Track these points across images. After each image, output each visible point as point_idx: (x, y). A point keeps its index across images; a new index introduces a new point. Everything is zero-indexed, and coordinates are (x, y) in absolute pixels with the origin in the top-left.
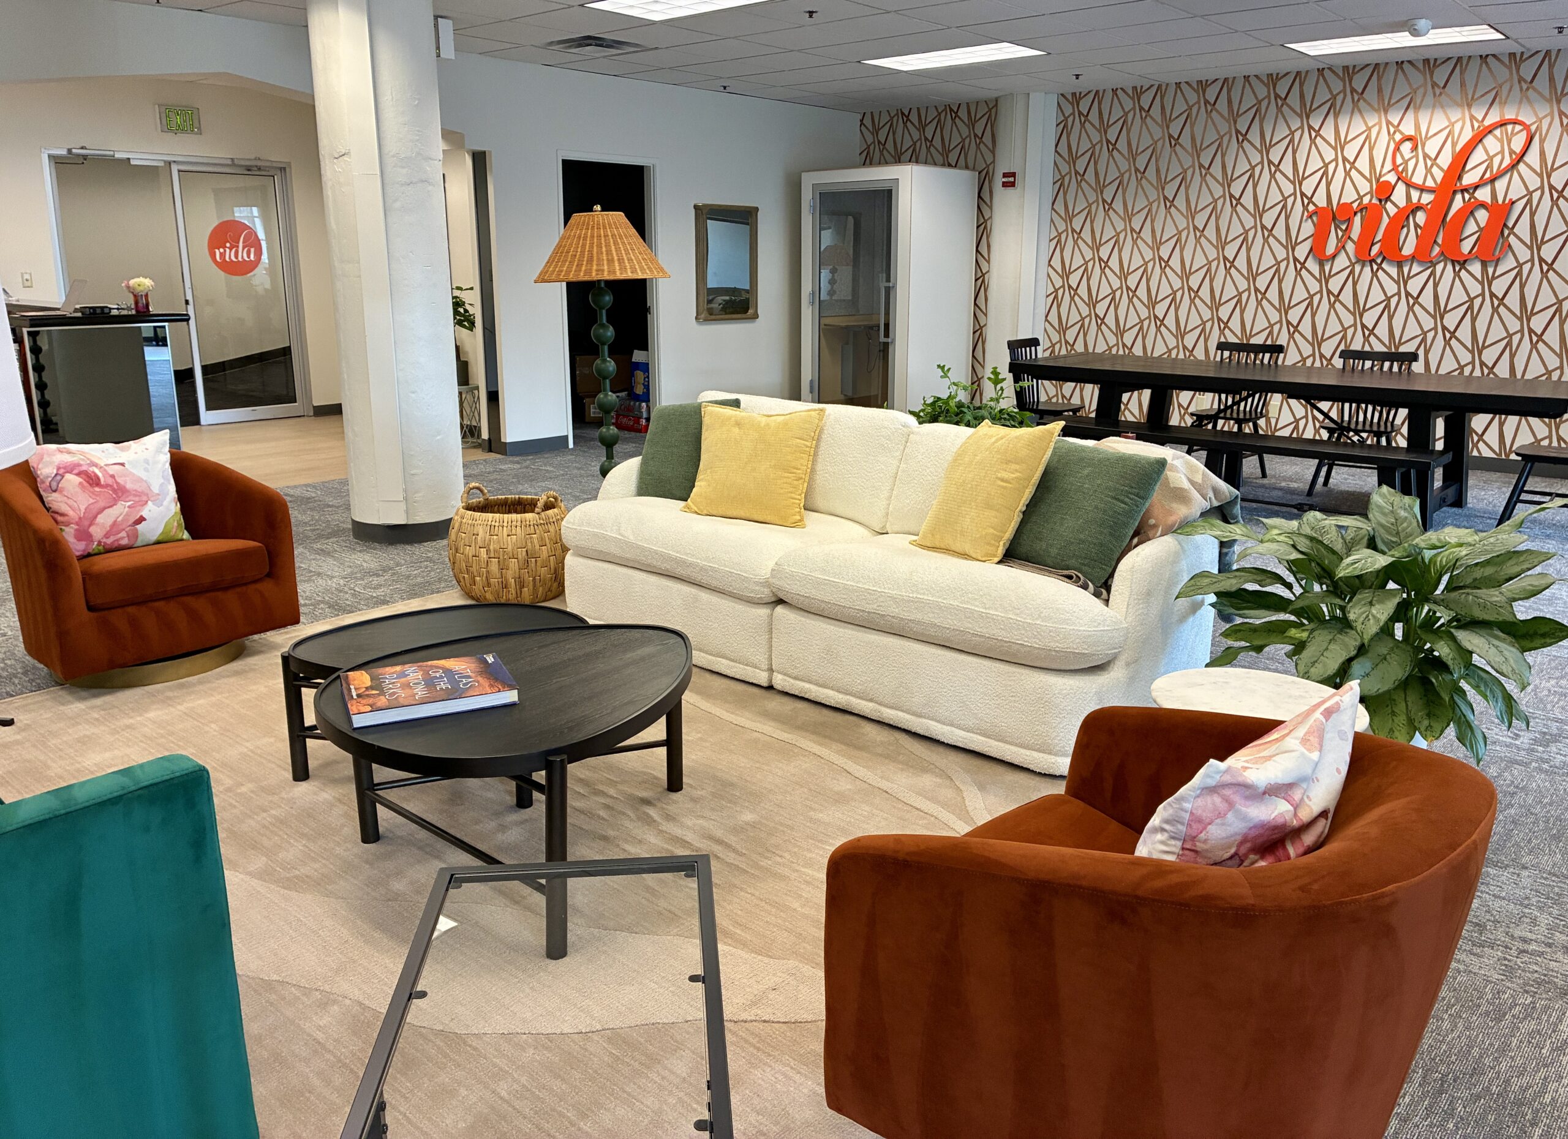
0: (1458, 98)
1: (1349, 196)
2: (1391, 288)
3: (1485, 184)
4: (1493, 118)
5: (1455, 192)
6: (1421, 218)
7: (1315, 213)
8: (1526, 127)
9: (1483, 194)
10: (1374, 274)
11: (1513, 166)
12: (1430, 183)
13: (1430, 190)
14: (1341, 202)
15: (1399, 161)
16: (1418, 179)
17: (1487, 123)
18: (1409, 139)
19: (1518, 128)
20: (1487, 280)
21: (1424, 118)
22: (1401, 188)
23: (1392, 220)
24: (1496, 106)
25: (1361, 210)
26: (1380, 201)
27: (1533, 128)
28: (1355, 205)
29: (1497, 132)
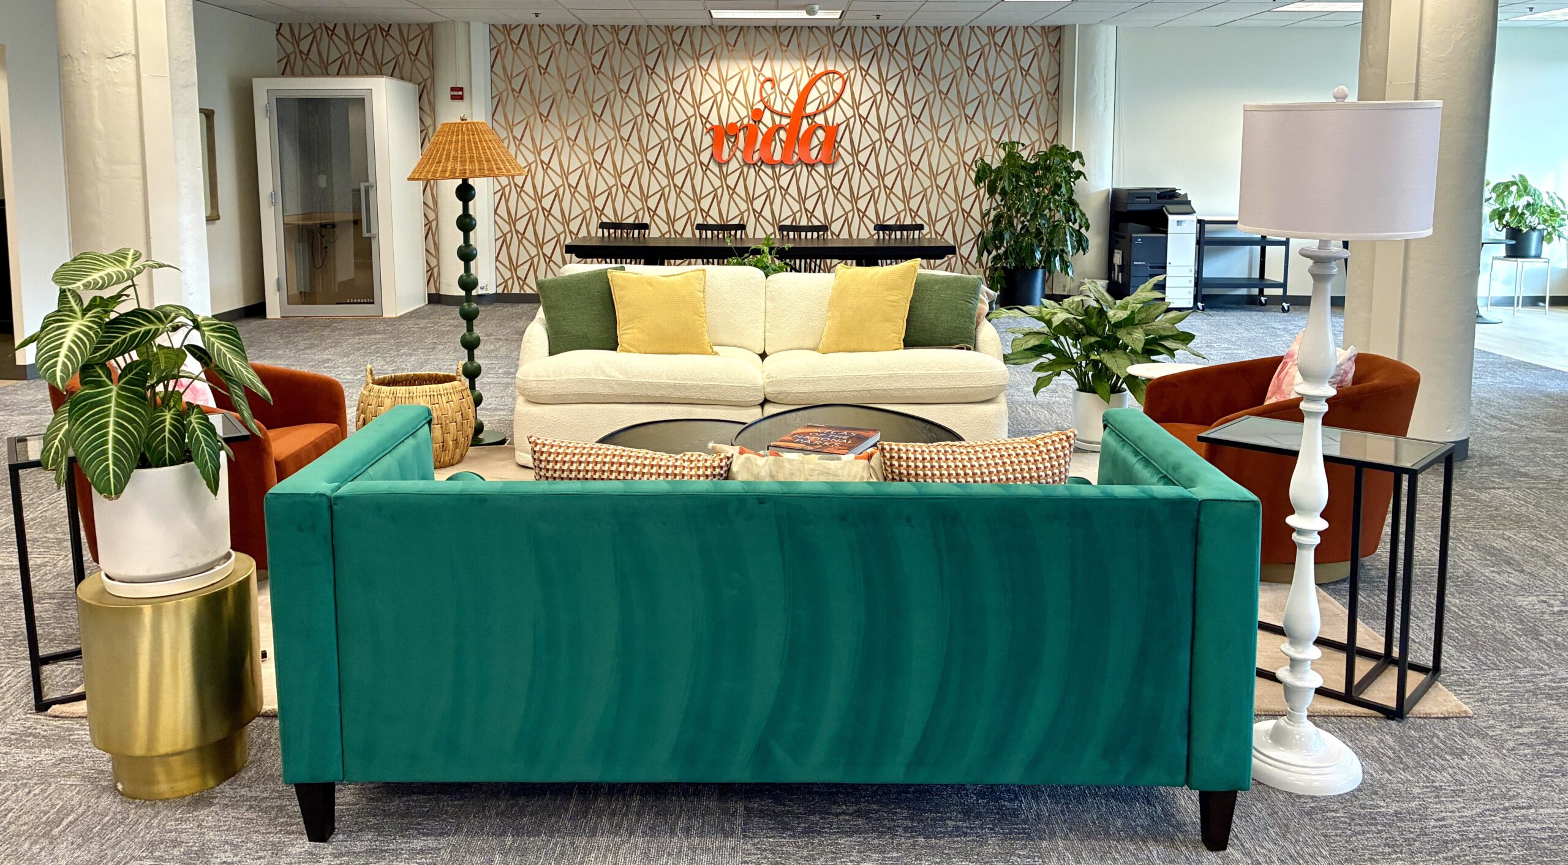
0: (797, 53)
1: (733, 119)
2: (770, 183)
3: (820, 113)
4: (820, 69)
5: (802, 117)
6: (783, 134)
7: (712, 129)
8: (841, 76)
9: (820, 120)
10: (757, 173)
11: (836, 101)
12: (786, 111)
13: (788, 116)
14: (729, 122)
15: (764, 95)
16: (778, 107)
17: (818, 72)
18: (769, 80)
19: (836, 76)
20: (829, 177)
21: (777, 66)
22: (767, 113)
23: (765, 136)
24: (821, 62)
25: (743, 128)
26: (755, 122)
27: (845, 77)
28: (739, 124)
29: (824, 78)
